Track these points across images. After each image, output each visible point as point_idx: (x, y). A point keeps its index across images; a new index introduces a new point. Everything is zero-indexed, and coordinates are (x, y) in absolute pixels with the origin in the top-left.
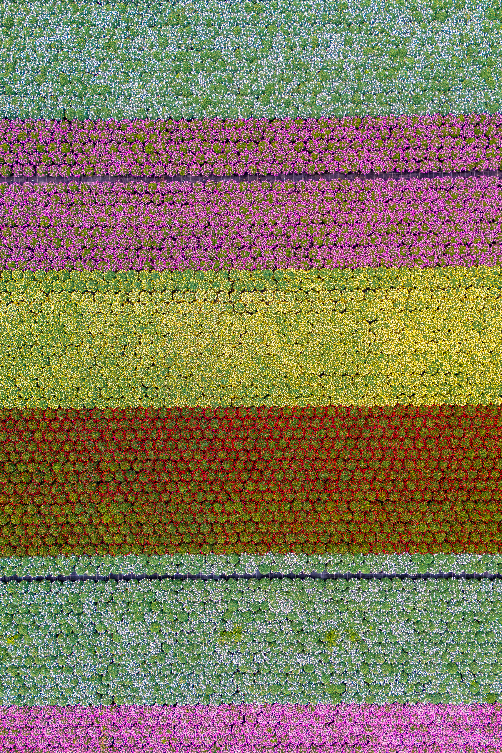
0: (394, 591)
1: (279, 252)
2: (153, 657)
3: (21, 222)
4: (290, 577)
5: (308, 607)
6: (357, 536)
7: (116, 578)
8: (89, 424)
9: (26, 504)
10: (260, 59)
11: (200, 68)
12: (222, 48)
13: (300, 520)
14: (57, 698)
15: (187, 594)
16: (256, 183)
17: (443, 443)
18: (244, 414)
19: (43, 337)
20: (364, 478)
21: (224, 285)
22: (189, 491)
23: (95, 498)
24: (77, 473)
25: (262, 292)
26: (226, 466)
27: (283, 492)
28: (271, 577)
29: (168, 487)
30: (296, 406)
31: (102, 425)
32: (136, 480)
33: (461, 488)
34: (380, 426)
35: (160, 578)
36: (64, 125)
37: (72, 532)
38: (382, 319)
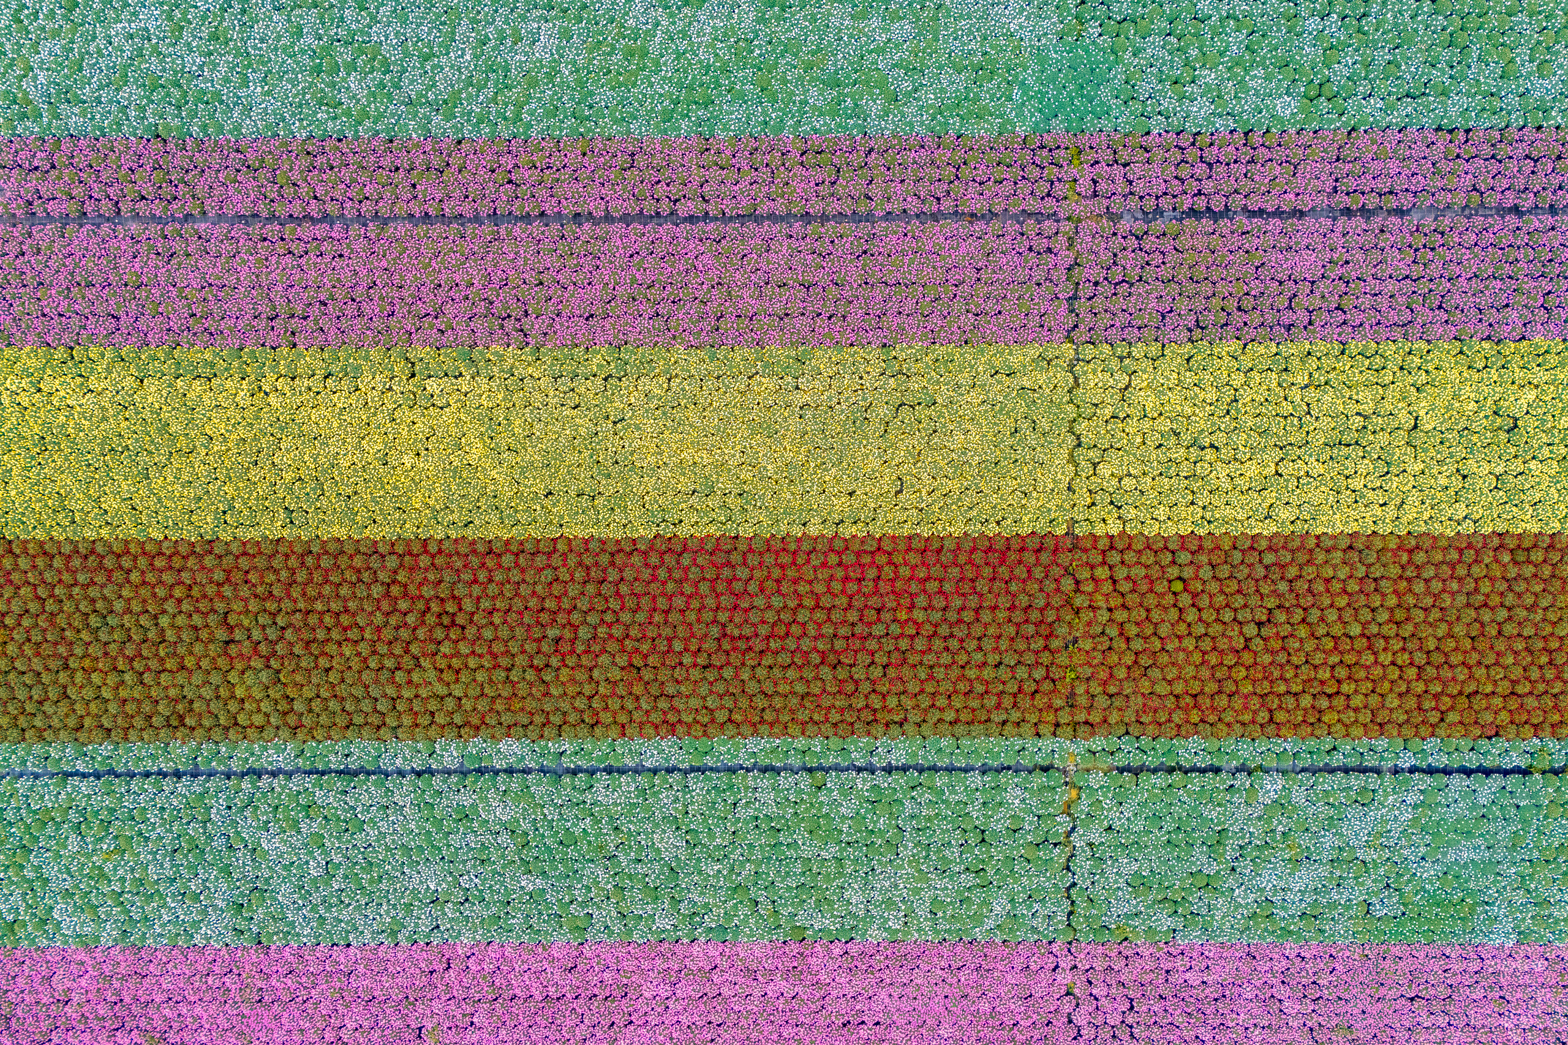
0: (656, 789)
1: (477, 323)
2: (314, 880)
3: (98, 279)
4: (510, 771)
5: (535, 813)
6: (602, 715)
7: (258, 774)
8: (209, 561)
9: (123, 672)
10: (438, 57)
11: (352, 67)
12: (381, 42)
13: (521, 693)
14: (179, 934)
15: (360, 795)
16: (438, 229)
17: (721, 587)
18: (433, 548)
19: (137, 440)
20: (611, 636)
21: (400, 368)
22: (359, 654)
23: (222, 662)
24: (196, 628)
25: (456, 377)
26: (411, 619)
27: (495, 656)
28: (481, 771)
29: (327, 649)
31: (228, 561)
32: (282, 638)
33: (750, 649)
34: (632, 565)
35: (323, 773)
36: (157, 145)
37: (191, 710)
38: (631, 418)
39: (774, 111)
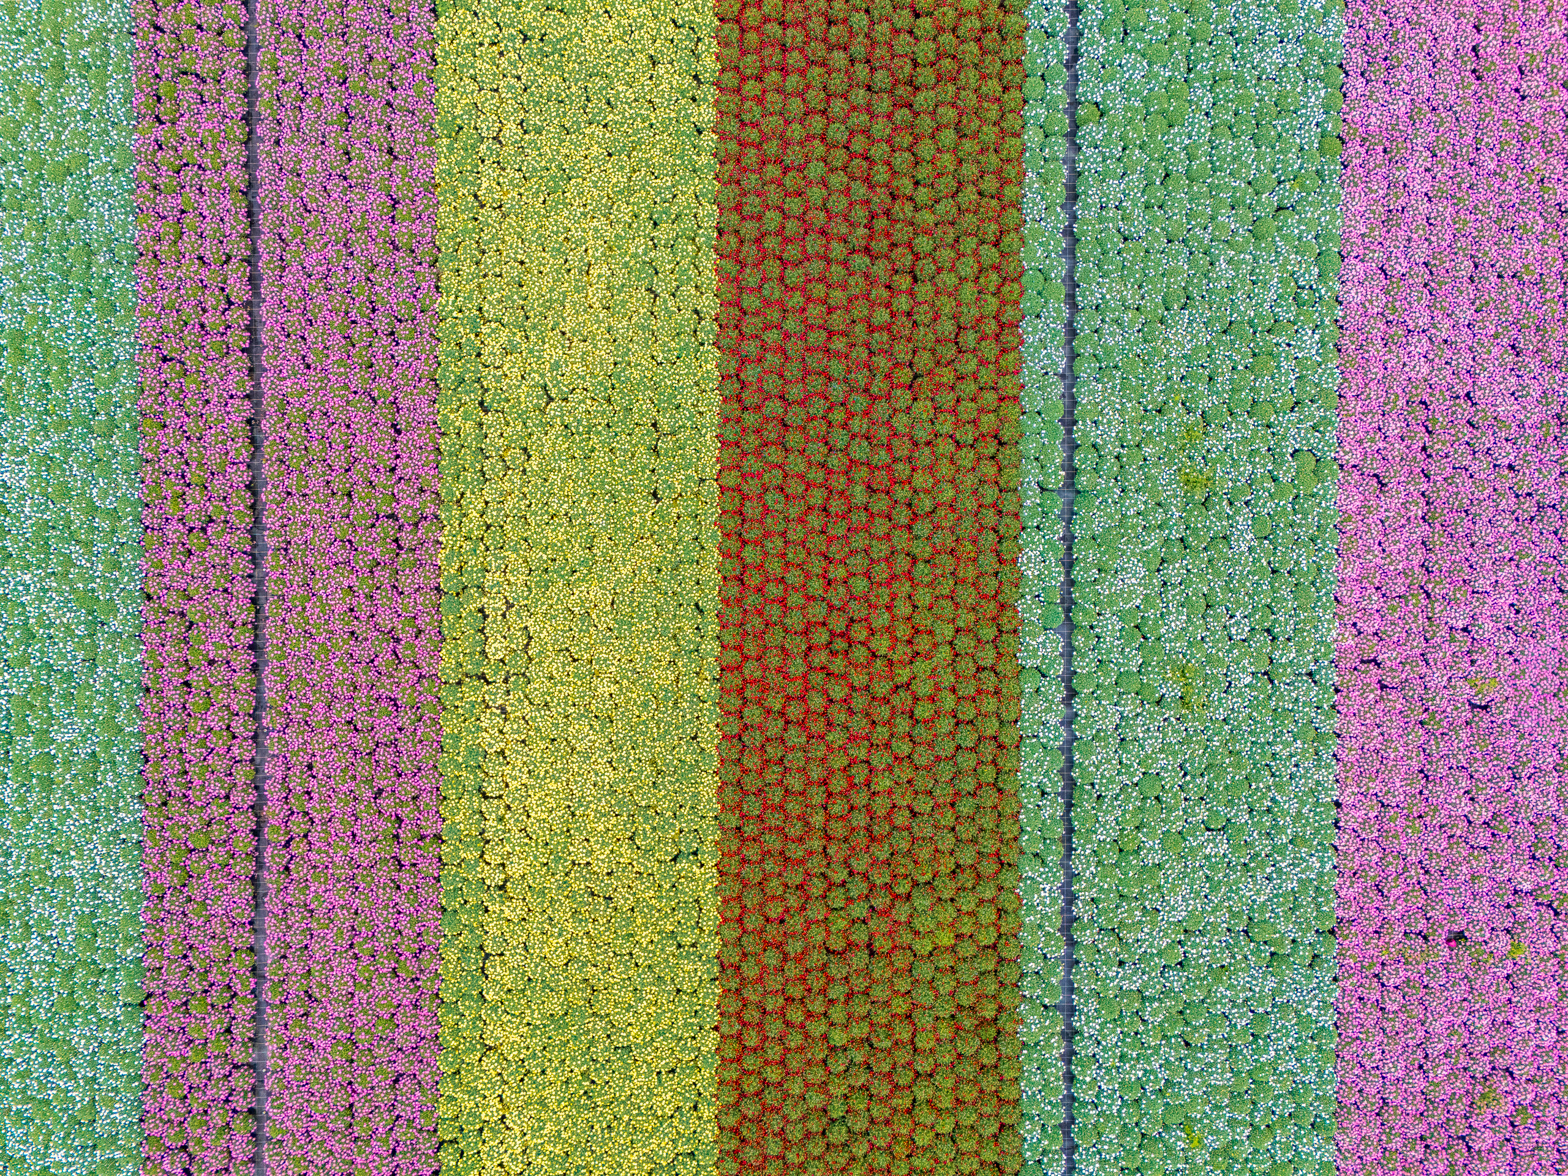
0: (1100, 352)
1: (405, 582)
2: (1235, 848)
3: (341, 1098)
4: (1069, 564)
5: (1133, 527)
6: (984, 428)
7: (1069, 922)
8: (750, 970)
9: (914, 1100)
13: (950, 543)
14: (1319, 1048)
15: (1103, 776)
16: (270, 630)
17: (793, 252)
18: (733, 657)
19: (573, 1059)
20: (866, 413)
21: (470, 693)
22: (889, 768)
23: (900, 960)
24: (850, 996)
25: (485, 617)
26: (838, 692)
27: (893, 577)
28: (1069, 604)
29: (880, 813)
30: (719, 549)
31: (751, 944)
32: (865, 876)
33: (887, 213)
34: (760, 380)
35: (1070, 830)
36: (152, 1007)
37: (972, 1008)
38: (542, 376)
39: (99, 158)
